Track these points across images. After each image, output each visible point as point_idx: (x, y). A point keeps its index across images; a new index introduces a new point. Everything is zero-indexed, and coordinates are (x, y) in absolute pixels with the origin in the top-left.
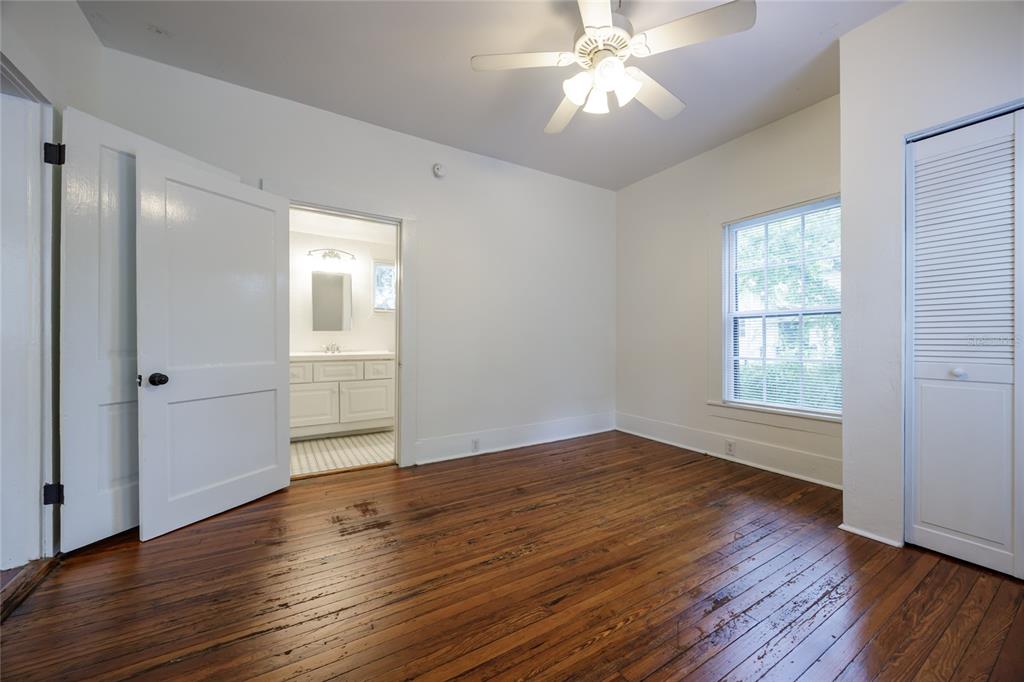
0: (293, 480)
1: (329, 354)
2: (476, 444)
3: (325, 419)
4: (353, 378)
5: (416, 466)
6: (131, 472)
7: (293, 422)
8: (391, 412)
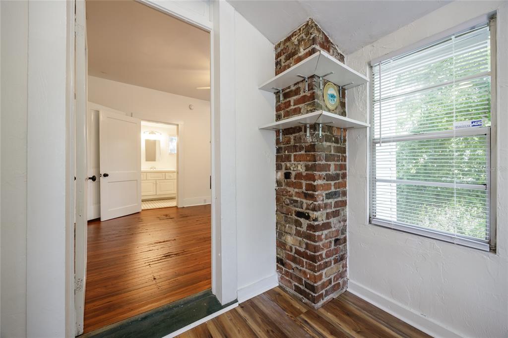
0: (142, 210)
1: (152, 170)
2: (205, 201)
3: (152, 193)
4: (161, 178)
5: (184, 207)
6: (98, 202)
7: (143, 194)
8: (175, 192)
